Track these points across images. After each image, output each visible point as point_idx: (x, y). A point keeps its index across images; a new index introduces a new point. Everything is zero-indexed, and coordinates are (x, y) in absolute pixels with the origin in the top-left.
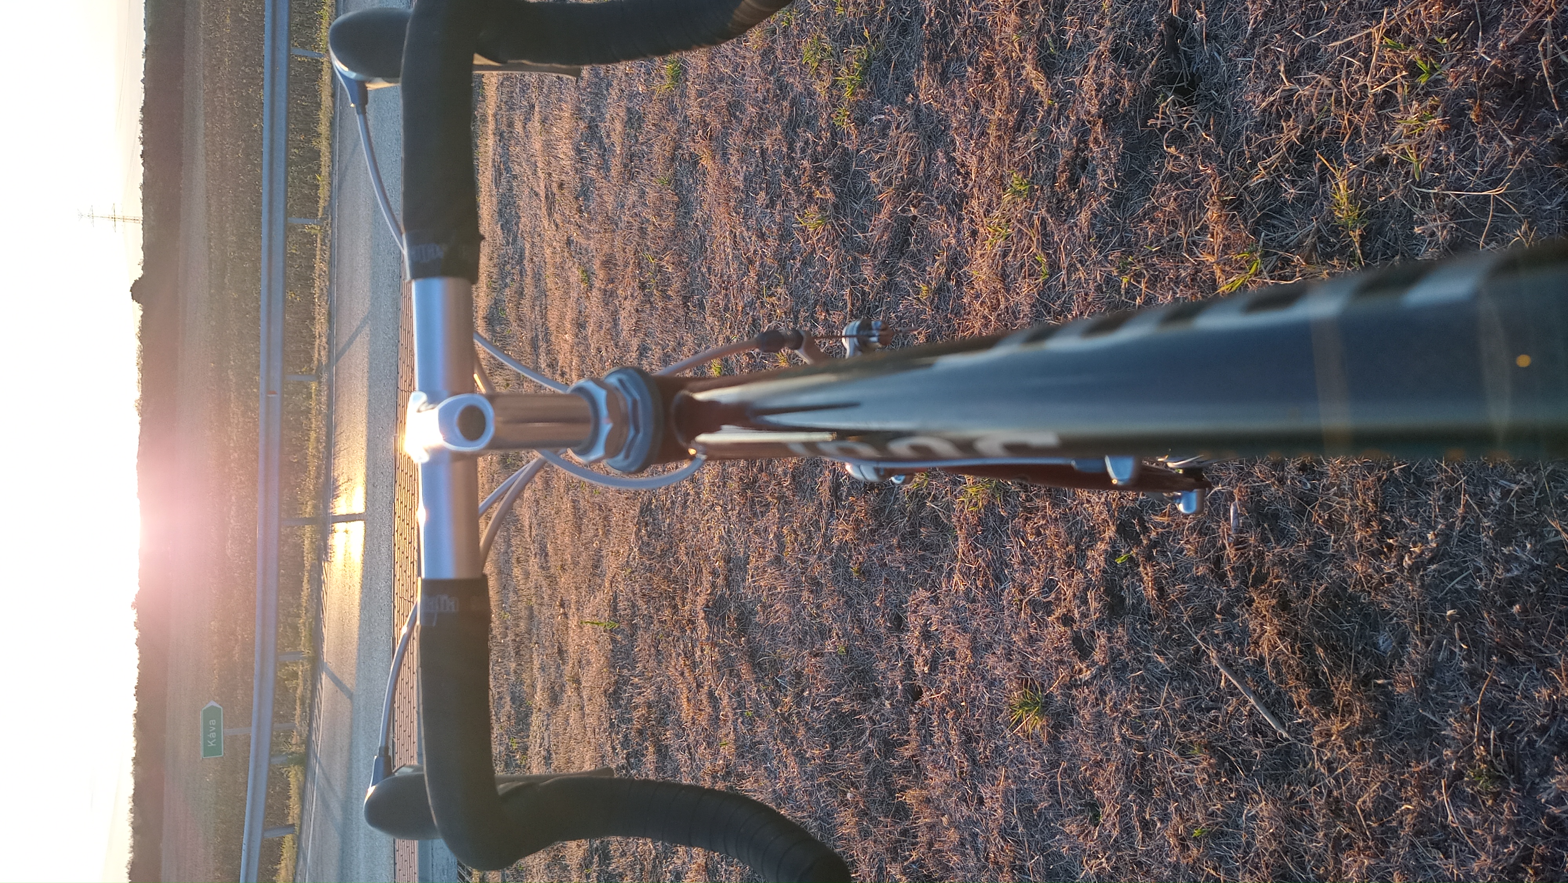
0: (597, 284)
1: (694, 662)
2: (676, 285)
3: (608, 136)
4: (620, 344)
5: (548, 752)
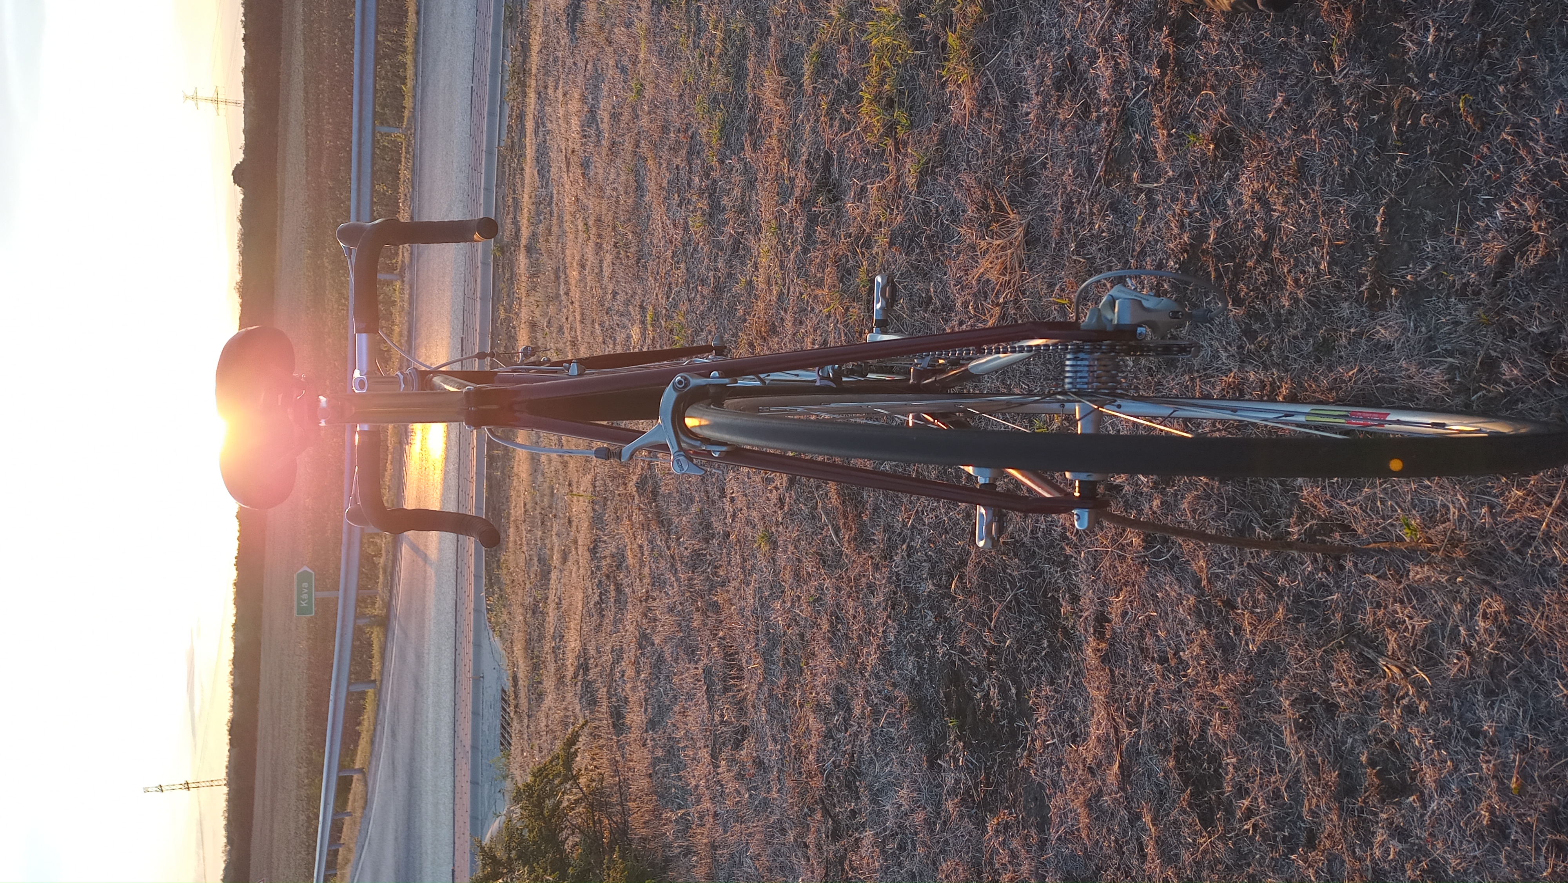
0: (592, 236)
2: (633, 249)
3: (601, 122)
4: (603, 286)
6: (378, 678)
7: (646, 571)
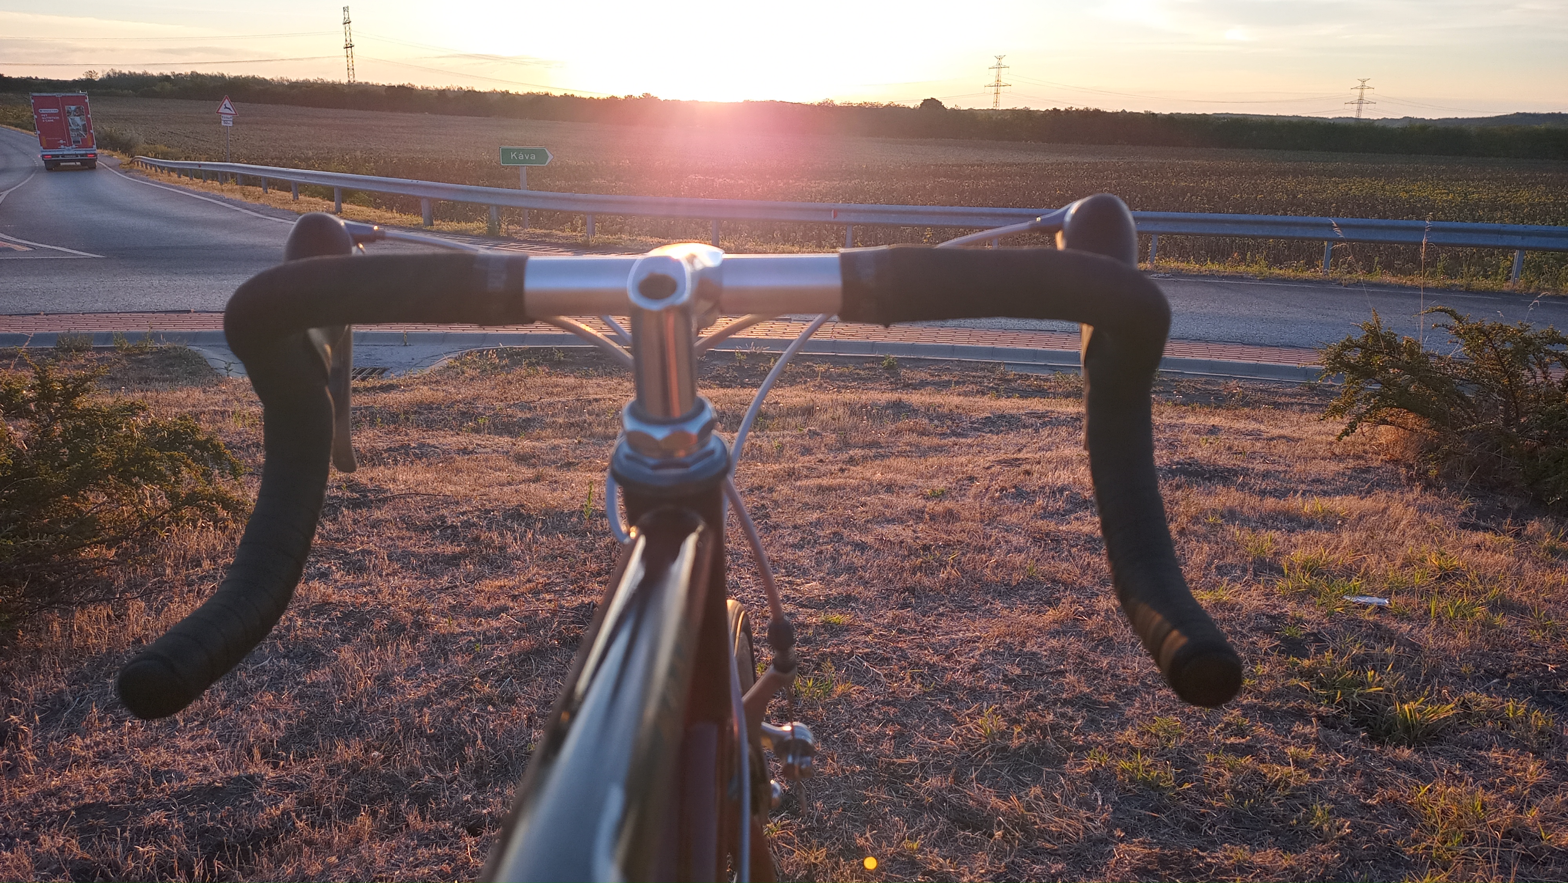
0: (930, 504)
1: (539, 593)
2: (927, 581)
3: (1077, 519)
4: (869, 525)
5: (471, 452)
6: (435, 228)
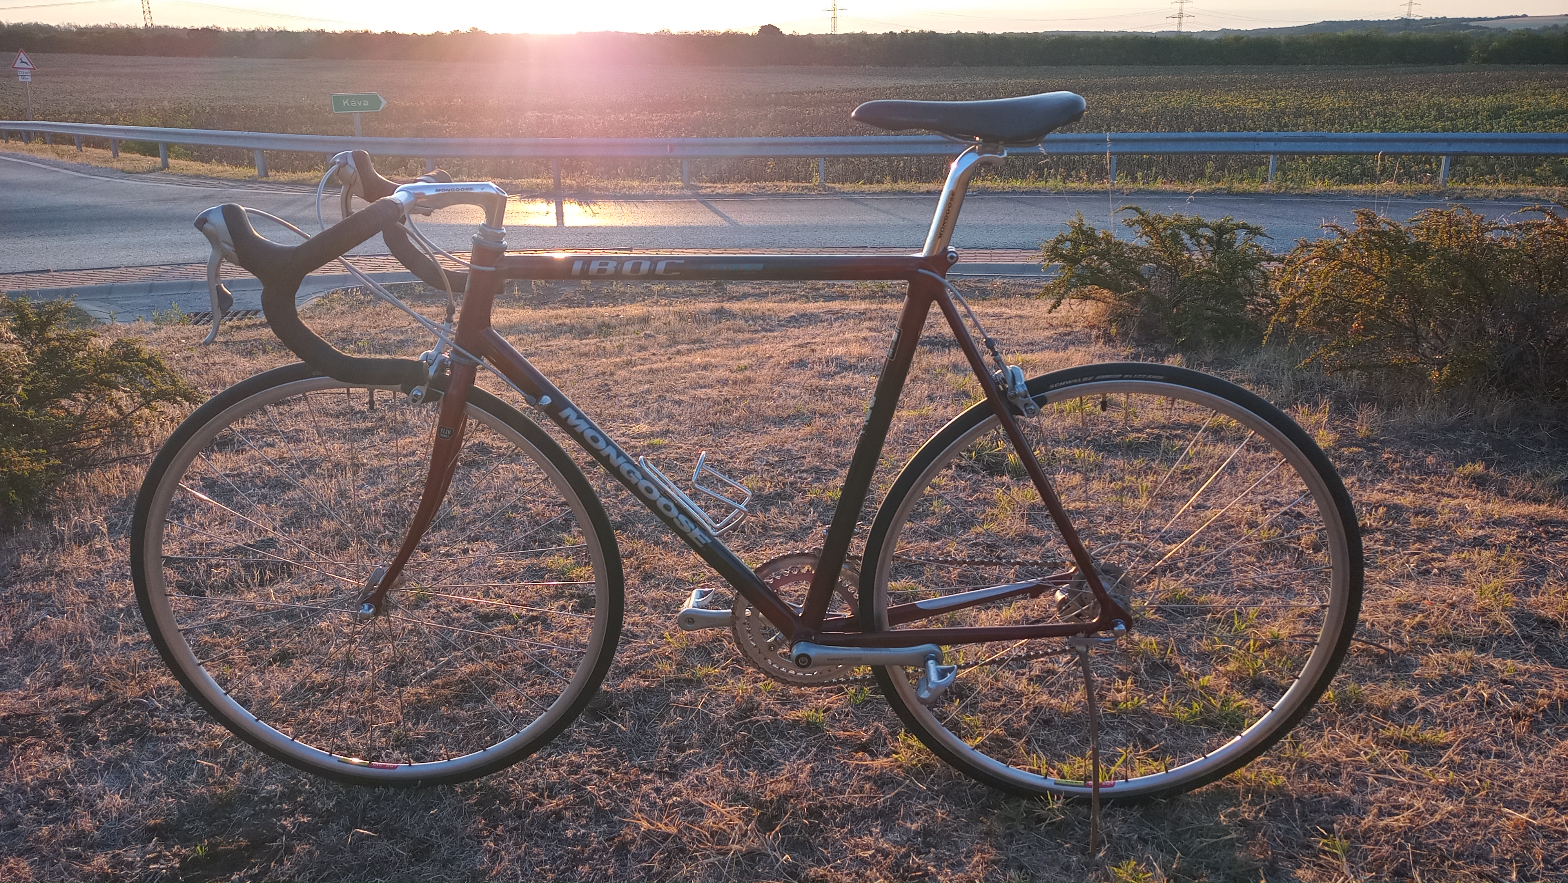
6: (271, 179)
7: (387, 462)
